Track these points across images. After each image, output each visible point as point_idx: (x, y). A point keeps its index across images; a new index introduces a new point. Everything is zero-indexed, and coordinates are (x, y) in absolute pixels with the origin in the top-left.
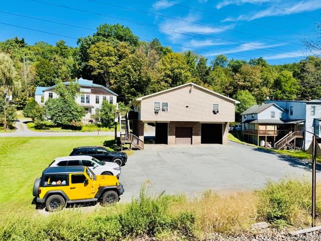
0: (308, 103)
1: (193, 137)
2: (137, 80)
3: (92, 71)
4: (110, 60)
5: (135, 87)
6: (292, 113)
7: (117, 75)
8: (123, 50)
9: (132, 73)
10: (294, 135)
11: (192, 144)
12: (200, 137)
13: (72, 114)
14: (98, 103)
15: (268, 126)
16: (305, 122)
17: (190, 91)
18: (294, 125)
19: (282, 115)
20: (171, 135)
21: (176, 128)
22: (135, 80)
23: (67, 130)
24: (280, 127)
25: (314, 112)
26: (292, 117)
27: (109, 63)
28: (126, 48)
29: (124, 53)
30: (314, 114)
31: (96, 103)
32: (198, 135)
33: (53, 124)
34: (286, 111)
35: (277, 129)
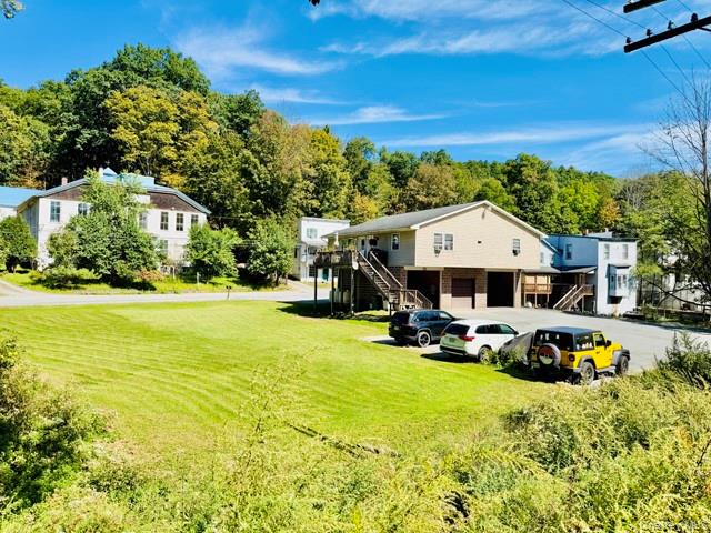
0: (601, 239)
1: (477, 295)
2: (269, 183)
3: (122, 153)
4: (166, 130)
5: (264, 198)
6: (569, 256)
7: (196, 167)
8: (193, 111)
9: (255, 167)
10: (582, 292)
11: (473, 307)
12: (485, 296)
13: (141, 252)
14: (166, 228)
15: (538, 278)
16: (596, 270)
17: (483, 216)
18: (578, 274)
19: (553, 258)
20: (445, 293)
21: (454, 280)
22: (265, 183)
23: (125, 290)
24: (555, 279)
25: (608, 253)
26: (569, 263)
27: (162, 136)
28: (200, 106)
29: (195, 116)
30: (608, 257)
31: (162, 228)
32: (483, 292)
33: (94, 277)
34: (559, 253)
35: (552, 282)
